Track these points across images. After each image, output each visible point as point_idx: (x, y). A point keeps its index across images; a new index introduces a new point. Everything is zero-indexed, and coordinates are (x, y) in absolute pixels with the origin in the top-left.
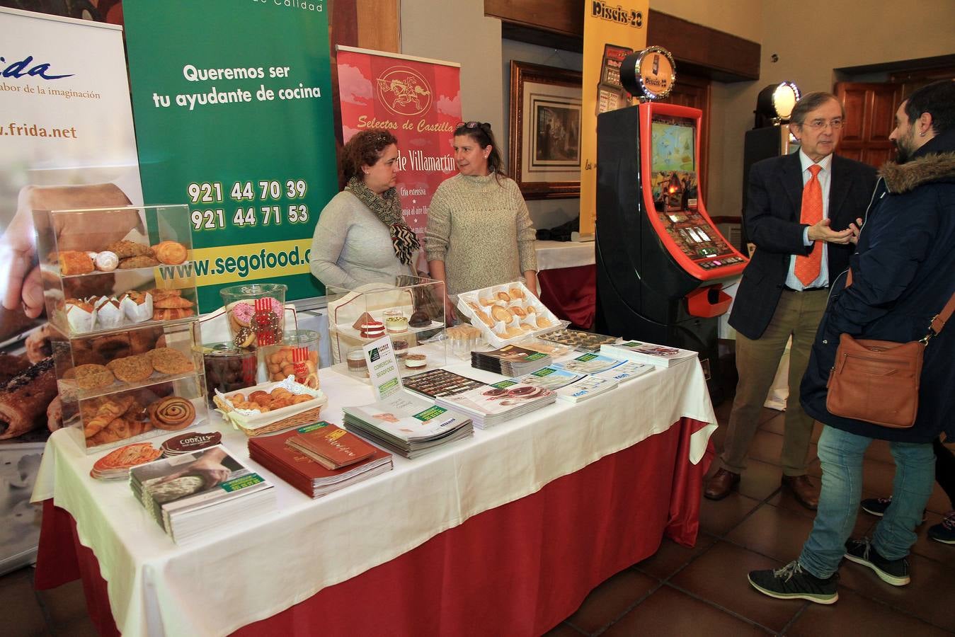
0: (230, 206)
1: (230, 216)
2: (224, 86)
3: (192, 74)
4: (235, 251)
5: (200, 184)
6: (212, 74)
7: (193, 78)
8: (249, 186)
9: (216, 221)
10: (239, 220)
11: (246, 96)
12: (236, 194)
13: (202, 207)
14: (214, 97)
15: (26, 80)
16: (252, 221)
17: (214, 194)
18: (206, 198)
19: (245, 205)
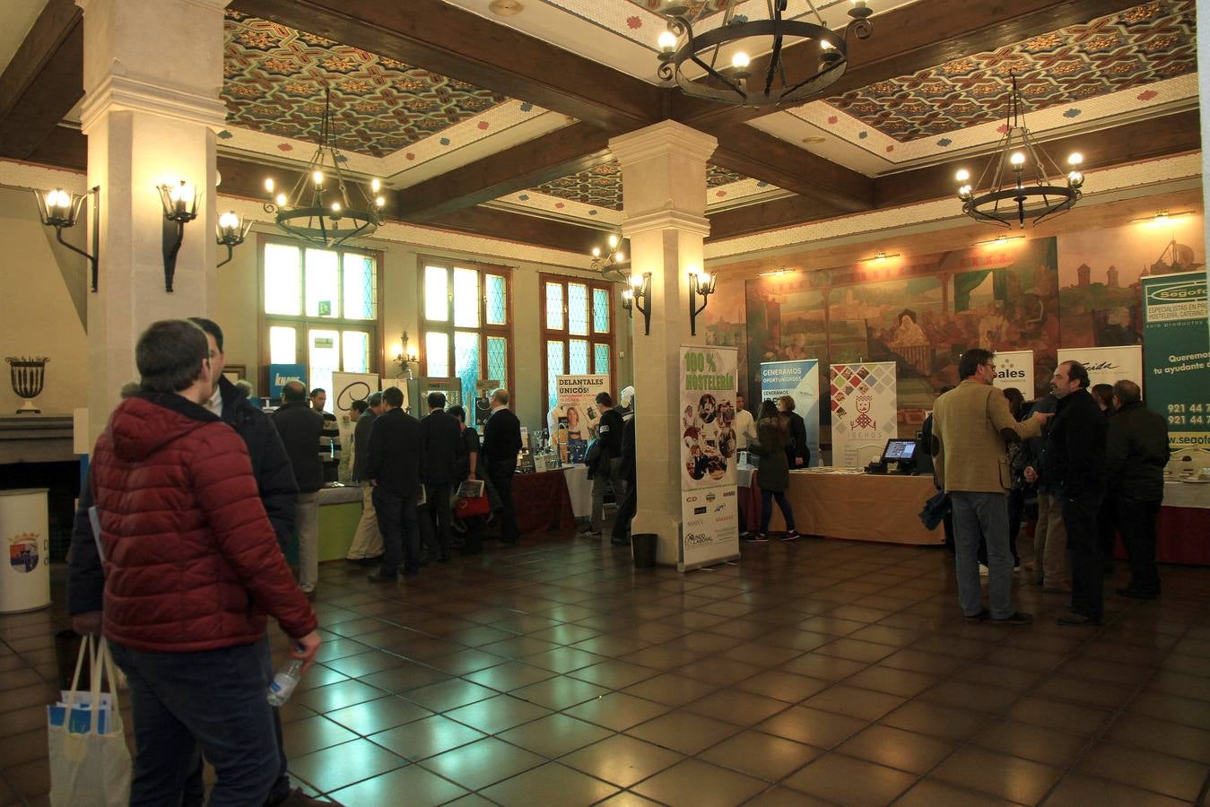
0: (1189, 414)
1: (1188, 419)
2: (1189, 362)
3: (1173, 359)
4: (1190, 435)
5: (1174, 404)
6: (1183, 358)
7: (1174, 361)
8: (1200, 406)
9: (1181, 420)
10: (1193, 420)
11: (1202, 366)
12: (1193, 408)
13: (1174, 414)
14: (1184, 368)
15: (1103, 369)
16: (1201, 421)
17: (1181, 409)
18: (1176, 411)
19: (1197, 414)
